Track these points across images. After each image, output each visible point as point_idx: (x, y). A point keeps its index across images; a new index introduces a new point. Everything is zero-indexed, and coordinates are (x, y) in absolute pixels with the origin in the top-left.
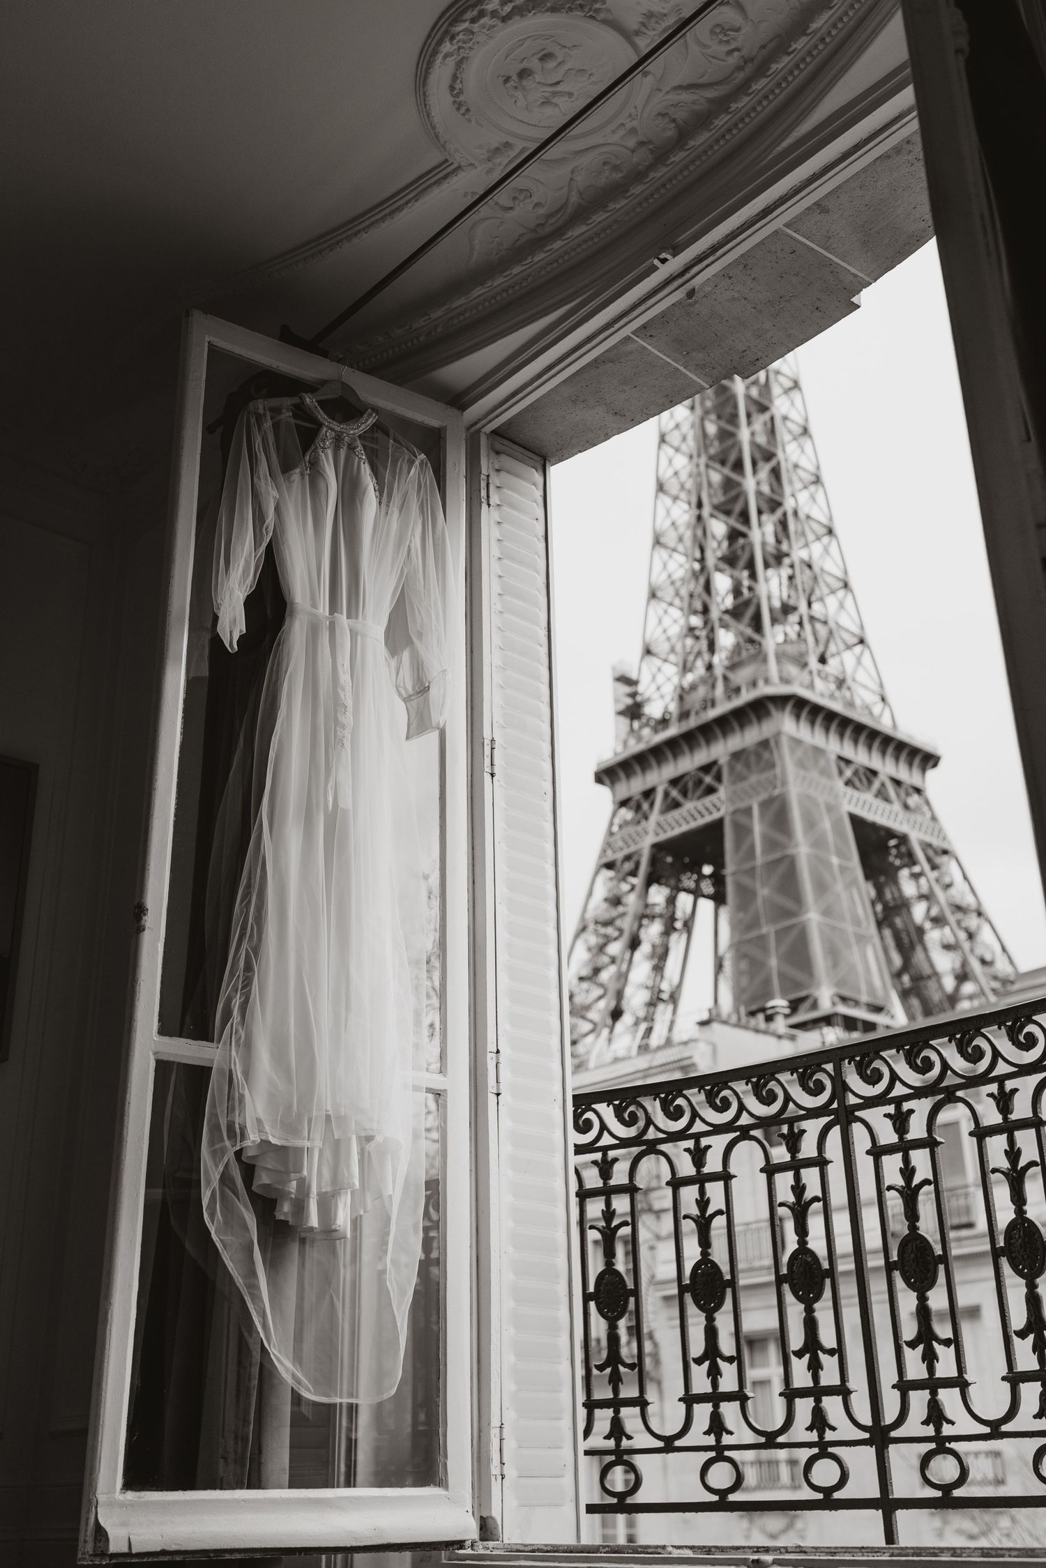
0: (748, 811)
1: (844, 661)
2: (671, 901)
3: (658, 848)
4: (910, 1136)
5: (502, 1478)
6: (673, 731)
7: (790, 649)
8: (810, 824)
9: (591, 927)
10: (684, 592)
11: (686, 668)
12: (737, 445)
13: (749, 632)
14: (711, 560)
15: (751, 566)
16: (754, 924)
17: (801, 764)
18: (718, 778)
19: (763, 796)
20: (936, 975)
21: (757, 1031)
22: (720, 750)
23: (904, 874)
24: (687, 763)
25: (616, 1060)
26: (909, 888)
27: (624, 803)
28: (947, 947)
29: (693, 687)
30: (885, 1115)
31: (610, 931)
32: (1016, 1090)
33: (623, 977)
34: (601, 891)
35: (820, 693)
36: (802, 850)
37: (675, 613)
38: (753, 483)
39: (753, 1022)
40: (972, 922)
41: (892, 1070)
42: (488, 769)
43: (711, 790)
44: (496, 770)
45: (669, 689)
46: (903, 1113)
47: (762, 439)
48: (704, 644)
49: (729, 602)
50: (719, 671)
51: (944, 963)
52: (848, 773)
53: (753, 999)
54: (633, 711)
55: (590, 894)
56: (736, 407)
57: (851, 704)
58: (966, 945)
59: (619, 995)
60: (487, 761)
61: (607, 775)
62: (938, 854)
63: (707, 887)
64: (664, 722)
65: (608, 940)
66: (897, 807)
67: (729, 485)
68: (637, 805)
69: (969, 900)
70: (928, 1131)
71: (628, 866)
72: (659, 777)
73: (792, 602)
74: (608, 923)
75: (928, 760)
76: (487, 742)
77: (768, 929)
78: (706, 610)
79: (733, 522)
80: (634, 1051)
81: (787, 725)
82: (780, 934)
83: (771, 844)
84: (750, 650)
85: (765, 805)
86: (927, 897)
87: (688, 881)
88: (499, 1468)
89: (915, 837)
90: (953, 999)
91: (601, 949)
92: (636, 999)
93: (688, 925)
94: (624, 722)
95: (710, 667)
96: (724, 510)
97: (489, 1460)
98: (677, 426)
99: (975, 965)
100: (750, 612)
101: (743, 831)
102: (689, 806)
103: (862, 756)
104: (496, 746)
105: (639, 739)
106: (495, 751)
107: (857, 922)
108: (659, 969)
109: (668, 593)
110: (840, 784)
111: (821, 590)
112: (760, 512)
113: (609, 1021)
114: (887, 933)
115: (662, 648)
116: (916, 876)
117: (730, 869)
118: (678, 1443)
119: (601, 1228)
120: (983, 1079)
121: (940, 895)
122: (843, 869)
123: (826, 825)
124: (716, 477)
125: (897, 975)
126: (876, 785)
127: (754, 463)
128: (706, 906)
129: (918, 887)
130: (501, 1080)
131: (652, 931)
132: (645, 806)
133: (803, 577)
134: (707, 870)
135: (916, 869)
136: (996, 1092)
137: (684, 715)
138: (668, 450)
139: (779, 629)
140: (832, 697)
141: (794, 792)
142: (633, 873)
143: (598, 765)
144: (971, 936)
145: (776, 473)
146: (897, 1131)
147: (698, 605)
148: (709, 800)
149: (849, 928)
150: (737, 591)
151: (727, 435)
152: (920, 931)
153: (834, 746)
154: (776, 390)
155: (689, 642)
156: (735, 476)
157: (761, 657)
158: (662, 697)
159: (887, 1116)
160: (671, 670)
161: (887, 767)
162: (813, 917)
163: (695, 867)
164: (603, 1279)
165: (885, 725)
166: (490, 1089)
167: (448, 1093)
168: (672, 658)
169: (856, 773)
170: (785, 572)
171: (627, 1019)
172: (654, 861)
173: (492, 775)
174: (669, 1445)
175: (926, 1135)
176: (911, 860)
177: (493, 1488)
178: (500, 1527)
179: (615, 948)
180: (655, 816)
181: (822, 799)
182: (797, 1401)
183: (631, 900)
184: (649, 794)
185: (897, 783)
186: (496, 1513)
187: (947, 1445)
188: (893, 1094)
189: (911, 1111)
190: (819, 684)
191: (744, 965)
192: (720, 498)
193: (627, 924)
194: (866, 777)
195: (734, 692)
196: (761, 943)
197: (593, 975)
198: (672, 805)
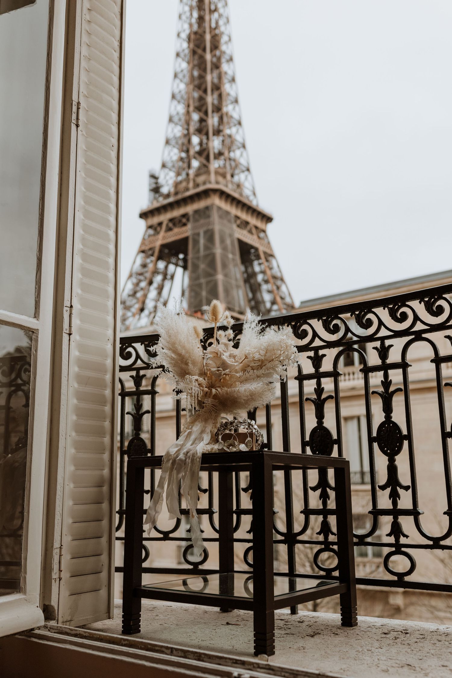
0: (198, 234)
1: (241, 177)
2: (166, 267)
3: (163, 246)
4: (322, 370)
5: (60, 580)
6: (171, 199)
7: (221, 171)
8: (222, 241)
9: (134, 276)
10: (180, 142)
11: (178, 174)
12: (205, 82)
13: (205, 162)
14: (192, 129)
15: (207, 134)
16: (198, 278)
17: (221, 217)
18: (188, 220)
19: (205, 229)
20: (264, 302)
21: (198, 318)
22: (190, 209)
23: (256, 263)
24: (177, 213)
25: (142, 327)
26: (257, 268)
27: (150, 227)
28: (269, 292)
29: (181, 182)
30: (308, 357)
31: (142, 278)
32: (391, 346)
33: (145, 296)
34: (139, 261)
35: (229, 189)
36: (218, 251)
37: (176, 151)
38: (210, 99)
39: (195, 315)
40: (279, 283)
41: (314, 331)
42: (74, 121)
43: (185, 225)
44: (80, 123)
45: (171, 182)
46: (319, 356)
47: (216, 81)
48: (186, 165)
49: (197, 148)
50: (191, 176)
51: (267, 297)
52: (238, 222)
53: (195, 307)
54: (156, 190)
55: (134, 262)
56: (206, 65)
57: (241, 195)
58: (276, 291)
59: (144, 303)
60: (74, 116)
61: (144, 215)
62: (269, 256)
63: (181, 263)
64: (168, 196)
65: (140, 281)
66: (255, 237)
67: (201, 99)
68: (155, 228)
69: (279, 275)
70: (334, 368)
71: (150, 252)
72: (164, 218)
73: (223, 151)
74: (141, 274)
75: (269, 219)
76: (74, 103)
77: (203, 281)
78: (187, 151)
79: (202, 115)
80: (149, 324)
81: (216, 201)
82: (208, 283)
83: (206, 248)
84: (204, 169)
85: (206, 232)
86: (263, 272)
87: (174, 260)
88: (58, 574)
89: (261, 249)
90: (269, 311)
91: (137, 284)
92: (150, 304)
93: (172, 277)
94: (152, 194)
95: (188, 175)
96: (198, 109)
97: (51, 570)
98: (182, 71)
99: (278, 299)
100: (205, 154)
101: (196, 242)
102: (176, 230)
103: (244, 216)
104: (81, 107)
105: (158, 201)
106: (80, 111)
107: (236, 280)
108: (160, 293)
109: (173, 142)
110: (234, 227)
111: (234, 147)
112: (213, 112)
113: (139, 312)
114: (248, 286)
115: (169, 165)
116: (260, 264)
117: (190, 256)
118: (171, 535)
119: (133, 414)
120: (371, 338)
121: (268, 272)
122: (234, 260)
123: (228, 242)
124: (196, 95)
125: (250, 301)
126: (248, 228)
127: (212, 90)
128: (180, 270)
129: (261, 268)
130: (73, 325)
131: (158, 279)
132: (158, 229)
133: (228, 141)
134: (181, 256)
135: (260, 261)
136: (379, 347)
137: (176, 193)
138: (177, 81)
139: (216, 161)
140: (235, 191)
141: (217, 228)
142: (152, 255)
143: (141, 211)
144: (278, 288)
145: (220, 96)
146: (314, 366)
147: (185, 148)
148: (184, 229)
149: (233, 282)
150: (201, 144)
151: (202, 77)
152: (259, 285)
153: (234, 211)
154: (223, 60)
155: (180, 164)
156: (204, 95)
157: (208, 172)
158: (168, 185)
159: (309, 357)
160: (172, 174)
161: (253, 221)
162: (220, 277)
163: (176, 255)
164: (133, 442)
165: (254, 204)
166: (64, 331)
167: (40, 331)
168: (174, 169)
169: (241, 223)
170: (221, 138)
171: (146, 312)
172: (161, 251)
173: (77, 126)
174: (166, 536)
175: (332, 370)
176: (258, 257)
177: (53, 587)
178: (57, 611)
179: (143, 284)
180: (162, 234)
181: (227, 231)
182: (243, 516)
183: (151, 266)
184: (160, 224)
185: (256, 227)
186: (54, 602)
187: (331, 546)
188: (314, 345)
189: (324, 355)
190: (230, 186)
191: (193, 294)
192: (197, 104)
193: (148, 275)
194: (245, 224)
195: (197, 185)
196: (200, 286)
197: (134, 294)
198: (169, 229)
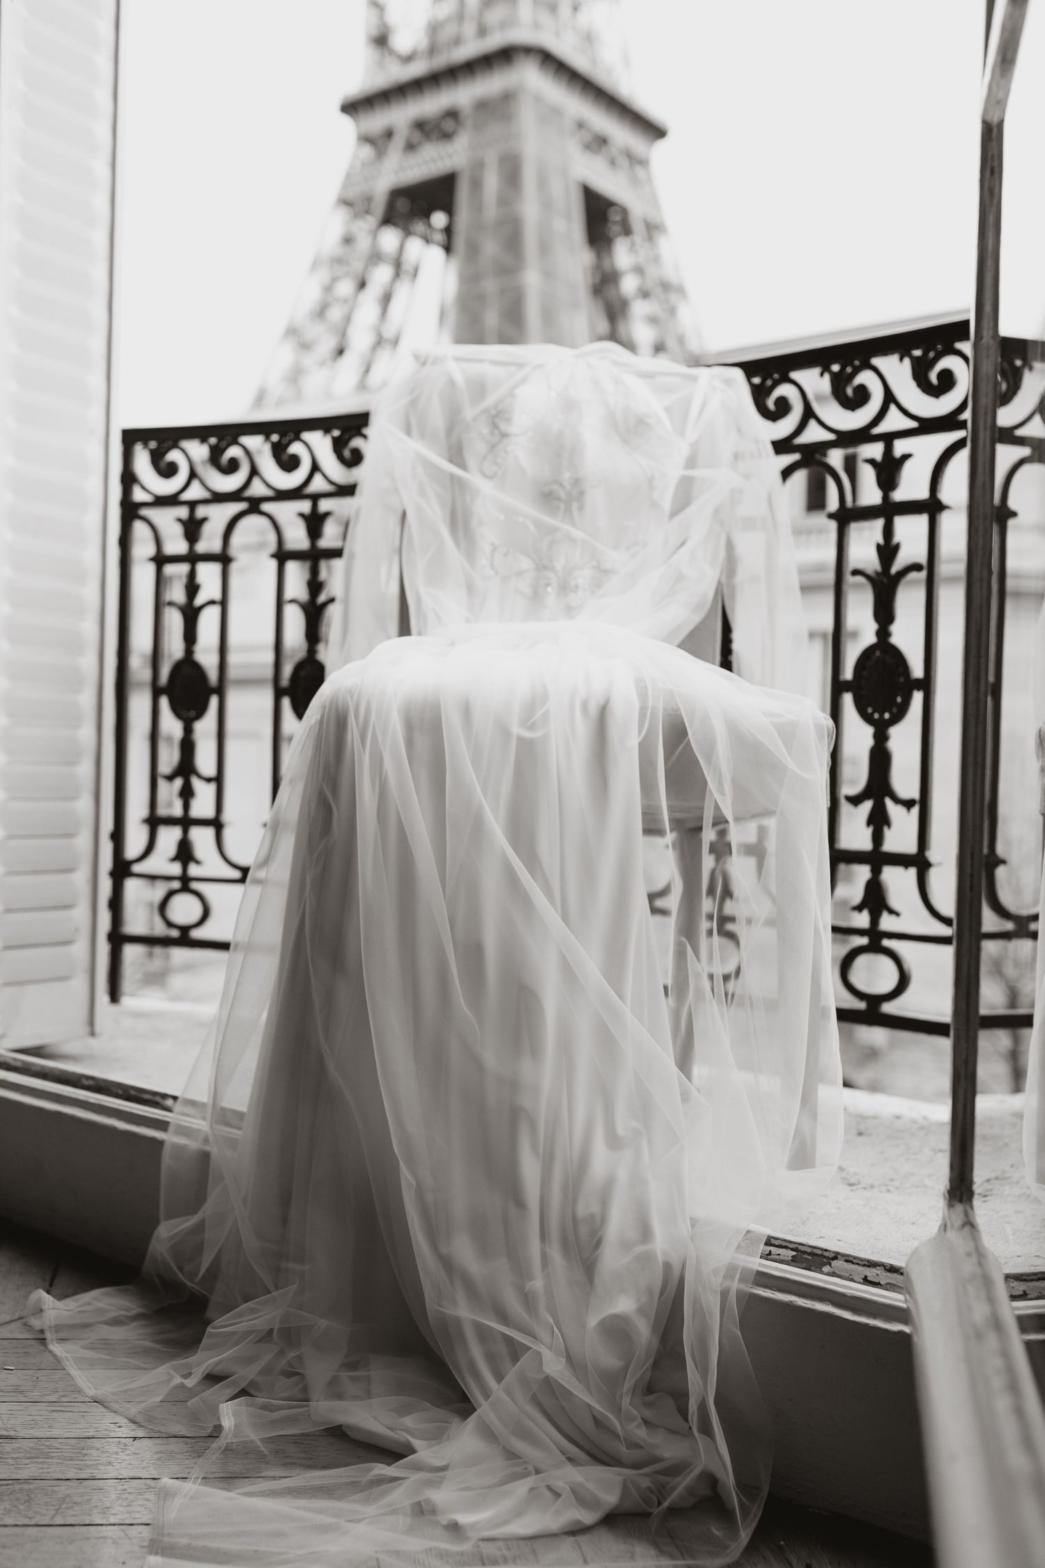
0: (483, 164)
1: (597, 14)
2: (401, 247)
3: (396, 190)
6: (418, 68)
8: (543, 183)
9: (324, 264)
16: (478, 278)
17: (542, 122)
18: (459, 125)
19: (499, 150)
22: (463, 95)
23: (620, 244)
24: (432, 104)
26: (622, 260)
27: (366, 139)
28: (653, 320)
29: (444, 21)
31: (341, 270)
33: (348, 318)
34: (335, 230)
35: (565, 49)
36: (530, 209)
40: (674, 298)
43: (449, 137)
45: (421, 20)
50: (472, 8)
52: (584, 137)
54: (381, 41)
57: (592, 65)
58: (665, 320)
59: (345, 335)
61: (352, 107)
62: (653, 229)
63: (439, 237)
64: (408, 59)
65: (335, 280)
66: (624, 177)
68: (379, 142)
71: (363, 205)
72: (401, 115)
74: (340, 261)
75: (655, 131)
77: (490, 285)
81: (530, 76)
82: (501, 291)
83: (502, 200)
85: (501, 160)
86: (639, 270)
87: (420, 227)
89: (637, 211)
91: (328, 289)
92: (360, 339)
93: (415, 273)
94: (372, 50)
99: (671, 343)
101: (477, 184)
102: (429, 150)
103: (601, 121)
105: (386, 73)
107: (571, 286)
110: (575, 147)
113: (332, 357)
114: (598, 302)
116: (630, 248)
117: (462, 219)
121: (651, 271)
122: (567, 235)
123: (556, 186)
126: (608, 152)
128: (435, 254)
129: (632, 259)
131: (381, 275)
132: (385, 145)
134: (439, 219)
135: (633, 240)
137: (432, 50)
140: (578, 53)
141: (531, 149)
142: (368, 212)
143: (347, 96)
144: (671, 311)
148: (447, 147)
149: (564, 292)
152: (627, 302)
153: (575, 105)
161: (621, 134)
162: (532, 279)
163: (426, 215)
164: (180, 671)
165: (621, 92)
169: (591, 139)
171: (349, 358)
172: (390, 205)
176: (627, 231)
179: (343, 288)
180: (394, 156)
181: (555, 160)
183: (363, 243)
184: (389, 134)
185: (627, 153)
190: (567, 36)
191: (466, 318)
193: (357, 265)
194: (599, 143)
195: (482, 31)
196: (481, 298)
197: (321, 312)
198: (410, 147)
